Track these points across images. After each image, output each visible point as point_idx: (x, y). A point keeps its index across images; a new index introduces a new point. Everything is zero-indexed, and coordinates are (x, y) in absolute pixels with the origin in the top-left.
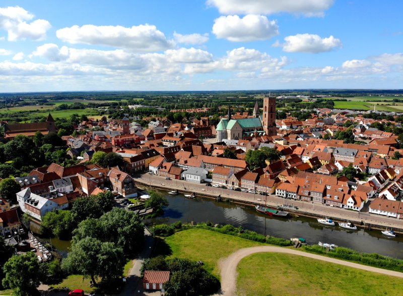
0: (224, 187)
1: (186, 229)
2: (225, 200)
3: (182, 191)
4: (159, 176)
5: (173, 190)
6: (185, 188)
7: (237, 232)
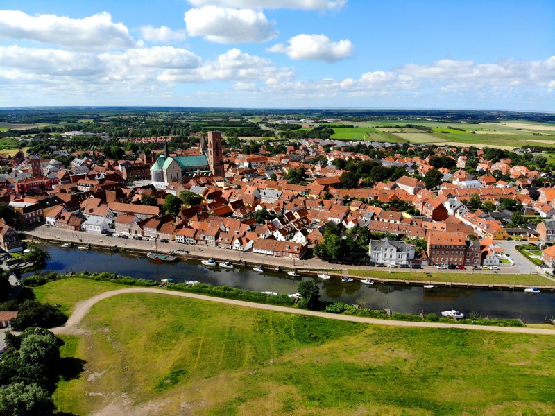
0: (125, 237)
1: (60, 278)
2: (121, 250)
3: (77, 243)
4: (57, 228)
5: (67, 242)
6: (81, 240)
7: (111, 278)
